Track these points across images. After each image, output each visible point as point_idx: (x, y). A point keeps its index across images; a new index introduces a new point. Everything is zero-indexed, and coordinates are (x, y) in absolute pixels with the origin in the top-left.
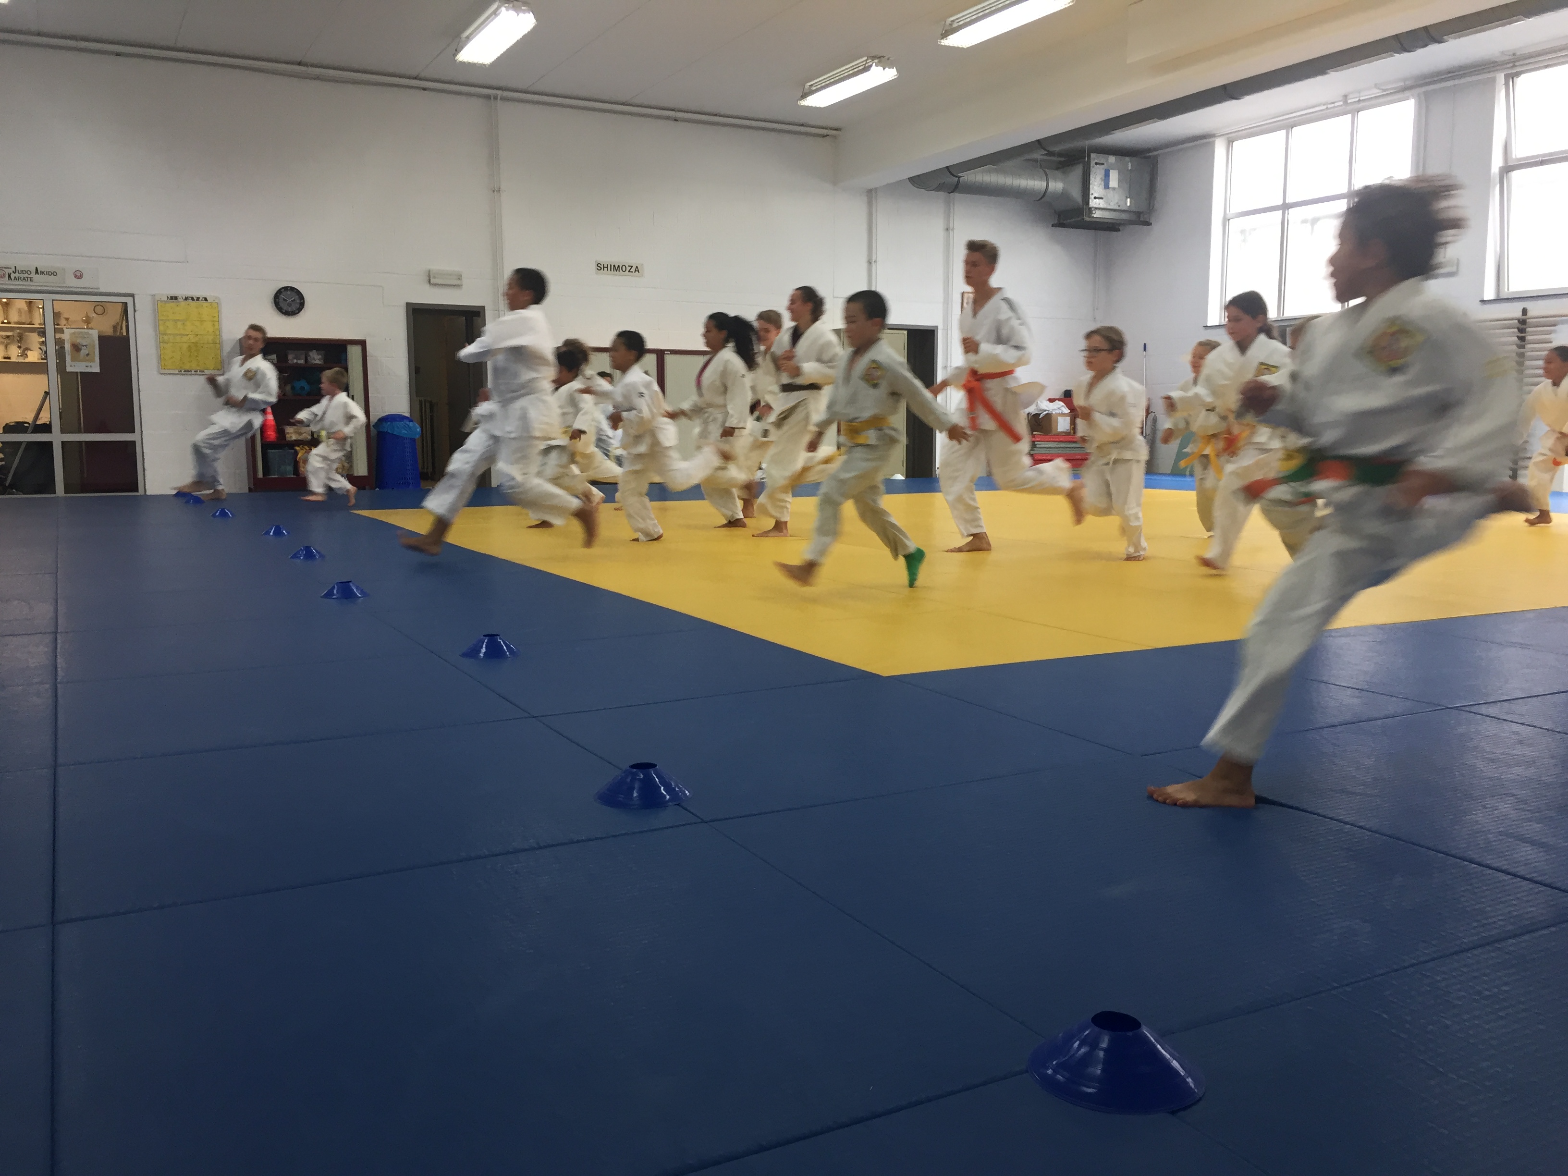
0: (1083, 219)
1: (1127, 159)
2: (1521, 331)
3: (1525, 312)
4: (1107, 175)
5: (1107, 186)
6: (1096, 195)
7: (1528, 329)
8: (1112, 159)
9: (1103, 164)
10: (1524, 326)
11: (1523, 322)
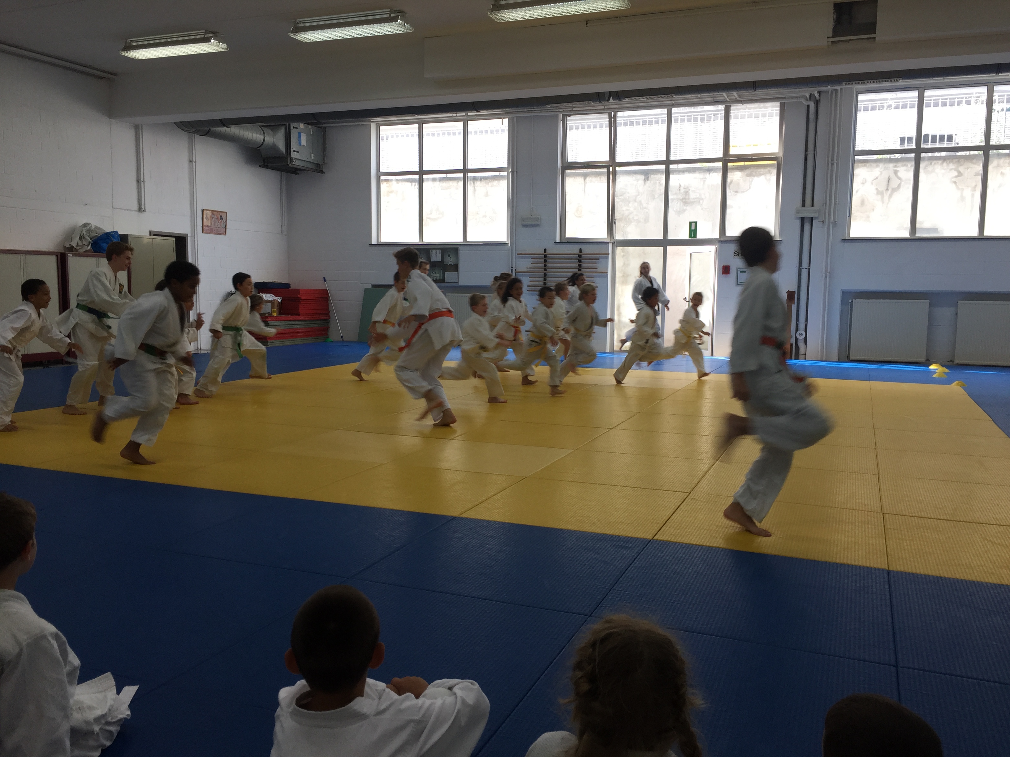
0: (288, 165)
1: (310, 127)
2: (580, 261)
3: (581, 250)
4: (300, 136)
5: (300, 144)
6: (295, 150)
7: (582, 260)
8: (302, 126)
9: (298, 128)
10: (581, 259)
11: (580, 256)
